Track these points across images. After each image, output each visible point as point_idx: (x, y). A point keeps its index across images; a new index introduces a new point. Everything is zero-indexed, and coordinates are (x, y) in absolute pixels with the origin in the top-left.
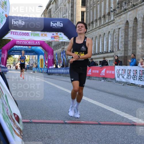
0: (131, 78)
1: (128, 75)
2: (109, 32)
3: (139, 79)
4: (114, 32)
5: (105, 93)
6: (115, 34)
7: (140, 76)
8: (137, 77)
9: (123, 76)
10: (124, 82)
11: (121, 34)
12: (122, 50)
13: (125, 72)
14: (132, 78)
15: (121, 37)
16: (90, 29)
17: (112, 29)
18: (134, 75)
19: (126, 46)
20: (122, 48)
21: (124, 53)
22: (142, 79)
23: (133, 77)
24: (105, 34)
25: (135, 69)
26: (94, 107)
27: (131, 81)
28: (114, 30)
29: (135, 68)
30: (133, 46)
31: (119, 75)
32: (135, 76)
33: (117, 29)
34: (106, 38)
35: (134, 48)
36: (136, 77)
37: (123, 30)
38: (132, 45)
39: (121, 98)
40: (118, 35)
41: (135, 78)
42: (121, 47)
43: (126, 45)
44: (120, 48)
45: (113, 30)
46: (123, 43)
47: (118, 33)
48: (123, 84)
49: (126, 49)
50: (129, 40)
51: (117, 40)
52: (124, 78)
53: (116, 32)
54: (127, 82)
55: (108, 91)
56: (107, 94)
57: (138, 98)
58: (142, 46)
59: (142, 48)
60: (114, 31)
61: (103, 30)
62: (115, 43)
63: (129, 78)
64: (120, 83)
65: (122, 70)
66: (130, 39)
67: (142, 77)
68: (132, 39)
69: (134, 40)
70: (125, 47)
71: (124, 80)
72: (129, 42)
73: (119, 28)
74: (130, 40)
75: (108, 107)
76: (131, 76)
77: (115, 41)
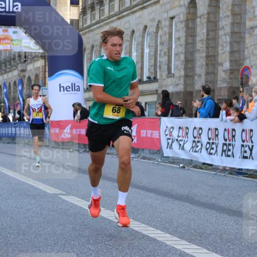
0: (201, 148)
1: (194, 141)
2: (146, 27)
3: (223, 151)
4: (158, 27)
5: (135, 190)
6: (160, 33)
7: (224, 144)
8: (217, 147)
9: (182, 143)
10: (183, 159)
11: (177, 33)
12: (180, 77)
13: (187, 134)
14: (204, 150)
15: (175, 42)
16: (94, 19)
17: (153, 20)
18: (211, 141)
19: (190, 65)
20: (179, 70)
21: (185, 84)
22: (230, 153)
23: (208, 146)
24: (133, 32)
25: (213, 127)
26: (108, 227)
27: (203, 157)
28: (159, 21)
29: (212, 123)
30: (207, 65)
31: (172, 142)
32: (213, 143)
33: (165, 19)
34: (137, 44)
35: (210, 70)
36: (214, 146)
37: (181, 22)
38: (204, 63)
39: (176, 202)
40: (168, 35)
41: (212, 149)
42: (176, 67)
43: (189, 62)
44: (173, 71)
45: (155, 23)
46: (182, 57)
47: (168, 31)
48: (181, 165)
49: (189, 74)
50: (199, 50)
51: (165, 50)
52: (183, 149)
53: (162, 29)
54: (193, 159)
55: (141, 185)
56: (142, 192)
57: (222, 203)
58: (231, 65)
59: (230, 70)
60: (158, 25)
61: (129, 22)
62: (160, 57)
63: (197, 149)
64: (173, 163)
65: (180, 128)
66: (201, 45)
67: (231, 147)
68: (204, 46)
69: (210, 49)
70: (186, 69)
71: (183, 155)
72: (197, 55)
73: (172, 18)
74: (201, 49)
75: (144, 225)
76: (202, 145)
77: (161, 51)
